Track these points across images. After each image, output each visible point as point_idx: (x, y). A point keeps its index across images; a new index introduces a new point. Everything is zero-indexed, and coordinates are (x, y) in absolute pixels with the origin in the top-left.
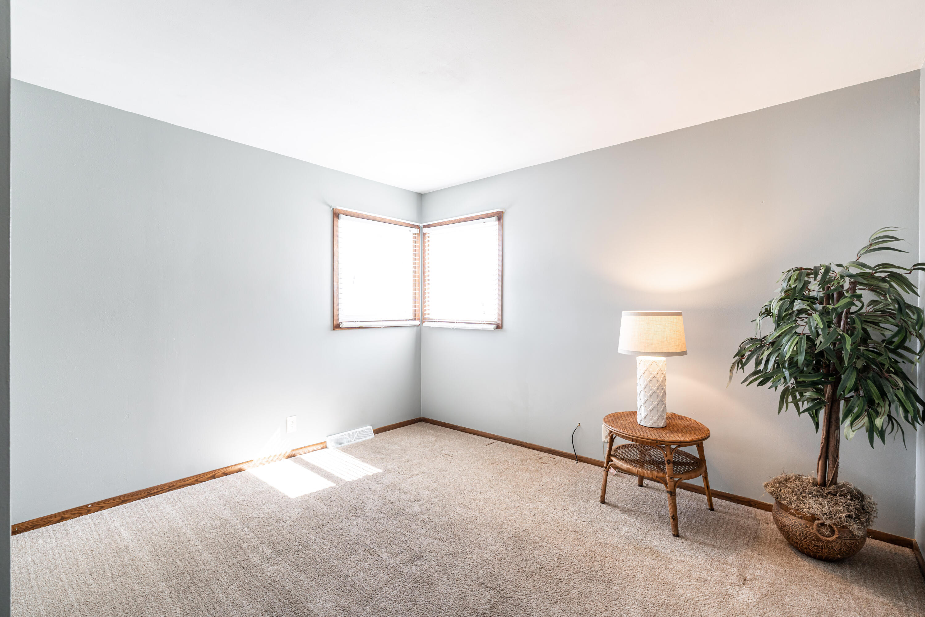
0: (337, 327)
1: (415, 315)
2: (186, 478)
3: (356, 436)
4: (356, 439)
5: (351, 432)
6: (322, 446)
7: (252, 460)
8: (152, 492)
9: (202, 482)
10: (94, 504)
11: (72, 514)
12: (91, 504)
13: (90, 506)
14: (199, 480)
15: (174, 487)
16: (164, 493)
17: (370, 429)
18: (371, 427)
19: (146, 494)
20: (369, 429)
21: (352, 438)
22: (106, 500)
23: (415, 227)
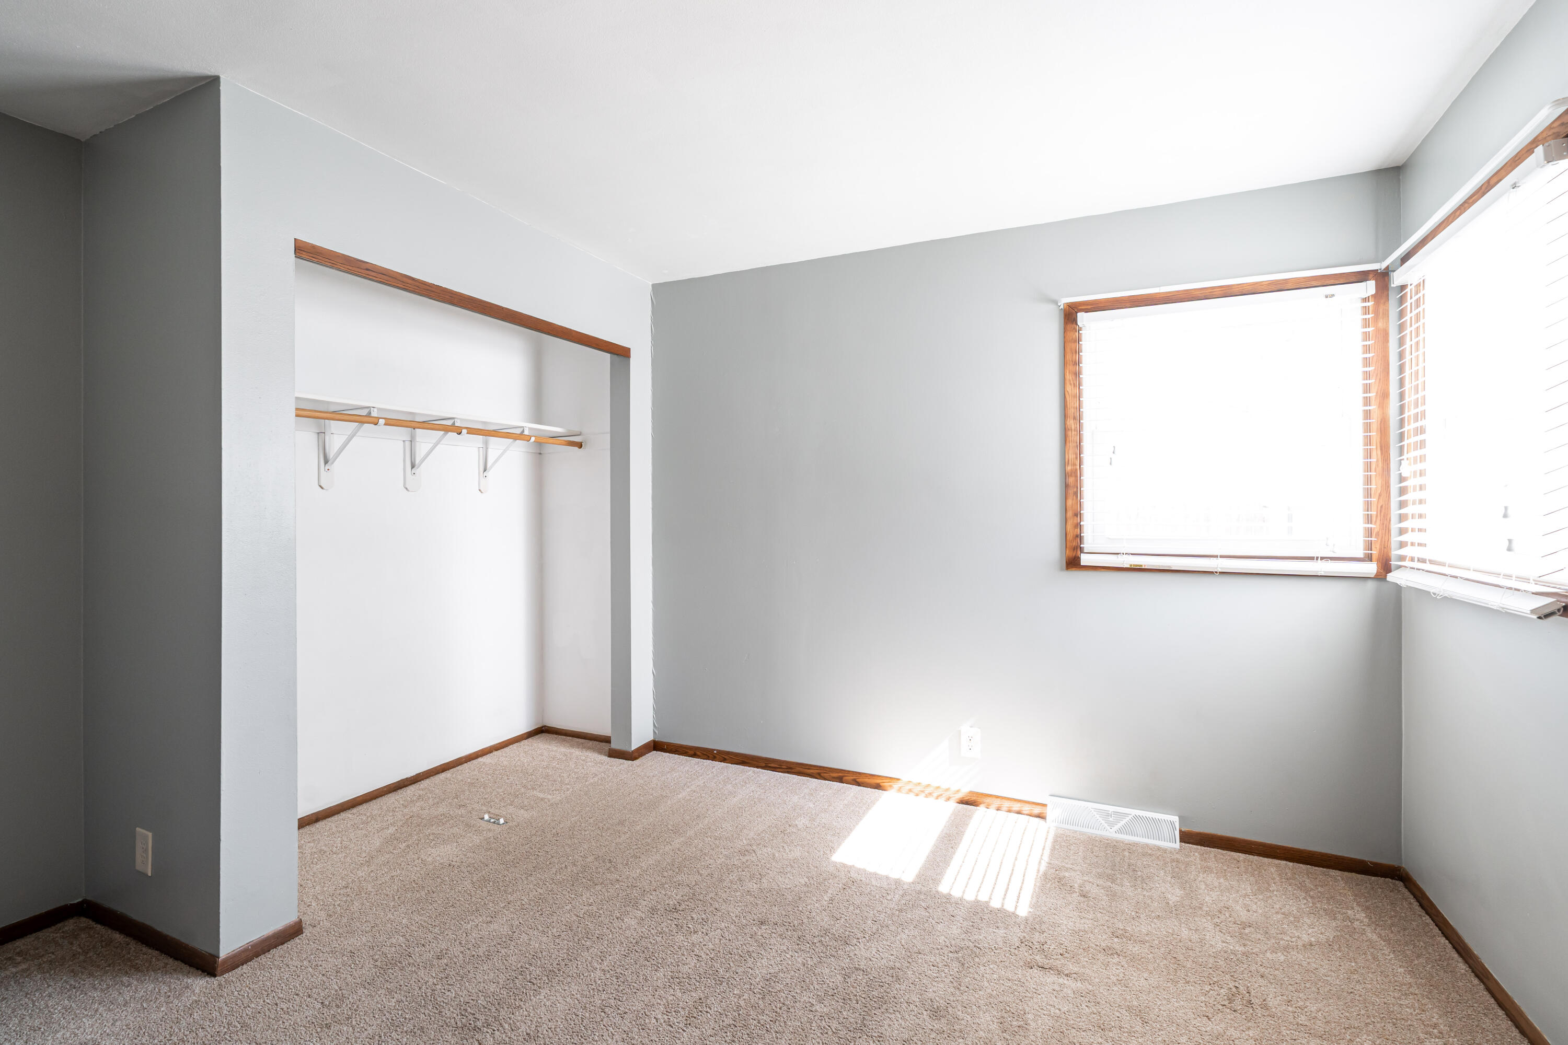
0: (1073, 563)
1: (1369, 546)
2: (807, 765)
3: (1123, 823)
4: (1120, 831)
5: (1111, 809)
6: (1037, 810)
7: (898, 779)
8: (770, 765)
9: (825, 779)
10: (720, 752)
11: (703, 754)
12: (717, 750)
13: (715, 752)
14: (822, 774)
15: (793, 771)
16: (782, 772)
17: (1172, 823)
18: (1176, 819)
19: (764, 765)
20: (1170, 822)
21: (1111, 825)
22: (729, 752)
23: (1362, 277)
